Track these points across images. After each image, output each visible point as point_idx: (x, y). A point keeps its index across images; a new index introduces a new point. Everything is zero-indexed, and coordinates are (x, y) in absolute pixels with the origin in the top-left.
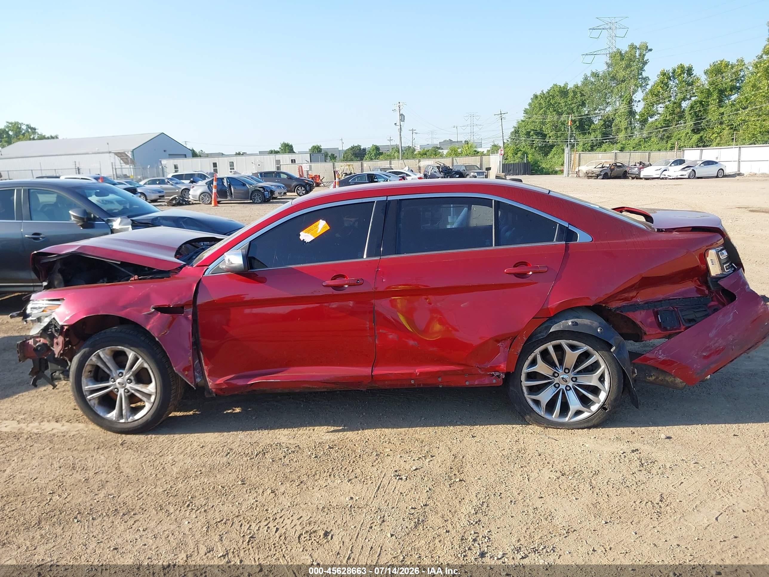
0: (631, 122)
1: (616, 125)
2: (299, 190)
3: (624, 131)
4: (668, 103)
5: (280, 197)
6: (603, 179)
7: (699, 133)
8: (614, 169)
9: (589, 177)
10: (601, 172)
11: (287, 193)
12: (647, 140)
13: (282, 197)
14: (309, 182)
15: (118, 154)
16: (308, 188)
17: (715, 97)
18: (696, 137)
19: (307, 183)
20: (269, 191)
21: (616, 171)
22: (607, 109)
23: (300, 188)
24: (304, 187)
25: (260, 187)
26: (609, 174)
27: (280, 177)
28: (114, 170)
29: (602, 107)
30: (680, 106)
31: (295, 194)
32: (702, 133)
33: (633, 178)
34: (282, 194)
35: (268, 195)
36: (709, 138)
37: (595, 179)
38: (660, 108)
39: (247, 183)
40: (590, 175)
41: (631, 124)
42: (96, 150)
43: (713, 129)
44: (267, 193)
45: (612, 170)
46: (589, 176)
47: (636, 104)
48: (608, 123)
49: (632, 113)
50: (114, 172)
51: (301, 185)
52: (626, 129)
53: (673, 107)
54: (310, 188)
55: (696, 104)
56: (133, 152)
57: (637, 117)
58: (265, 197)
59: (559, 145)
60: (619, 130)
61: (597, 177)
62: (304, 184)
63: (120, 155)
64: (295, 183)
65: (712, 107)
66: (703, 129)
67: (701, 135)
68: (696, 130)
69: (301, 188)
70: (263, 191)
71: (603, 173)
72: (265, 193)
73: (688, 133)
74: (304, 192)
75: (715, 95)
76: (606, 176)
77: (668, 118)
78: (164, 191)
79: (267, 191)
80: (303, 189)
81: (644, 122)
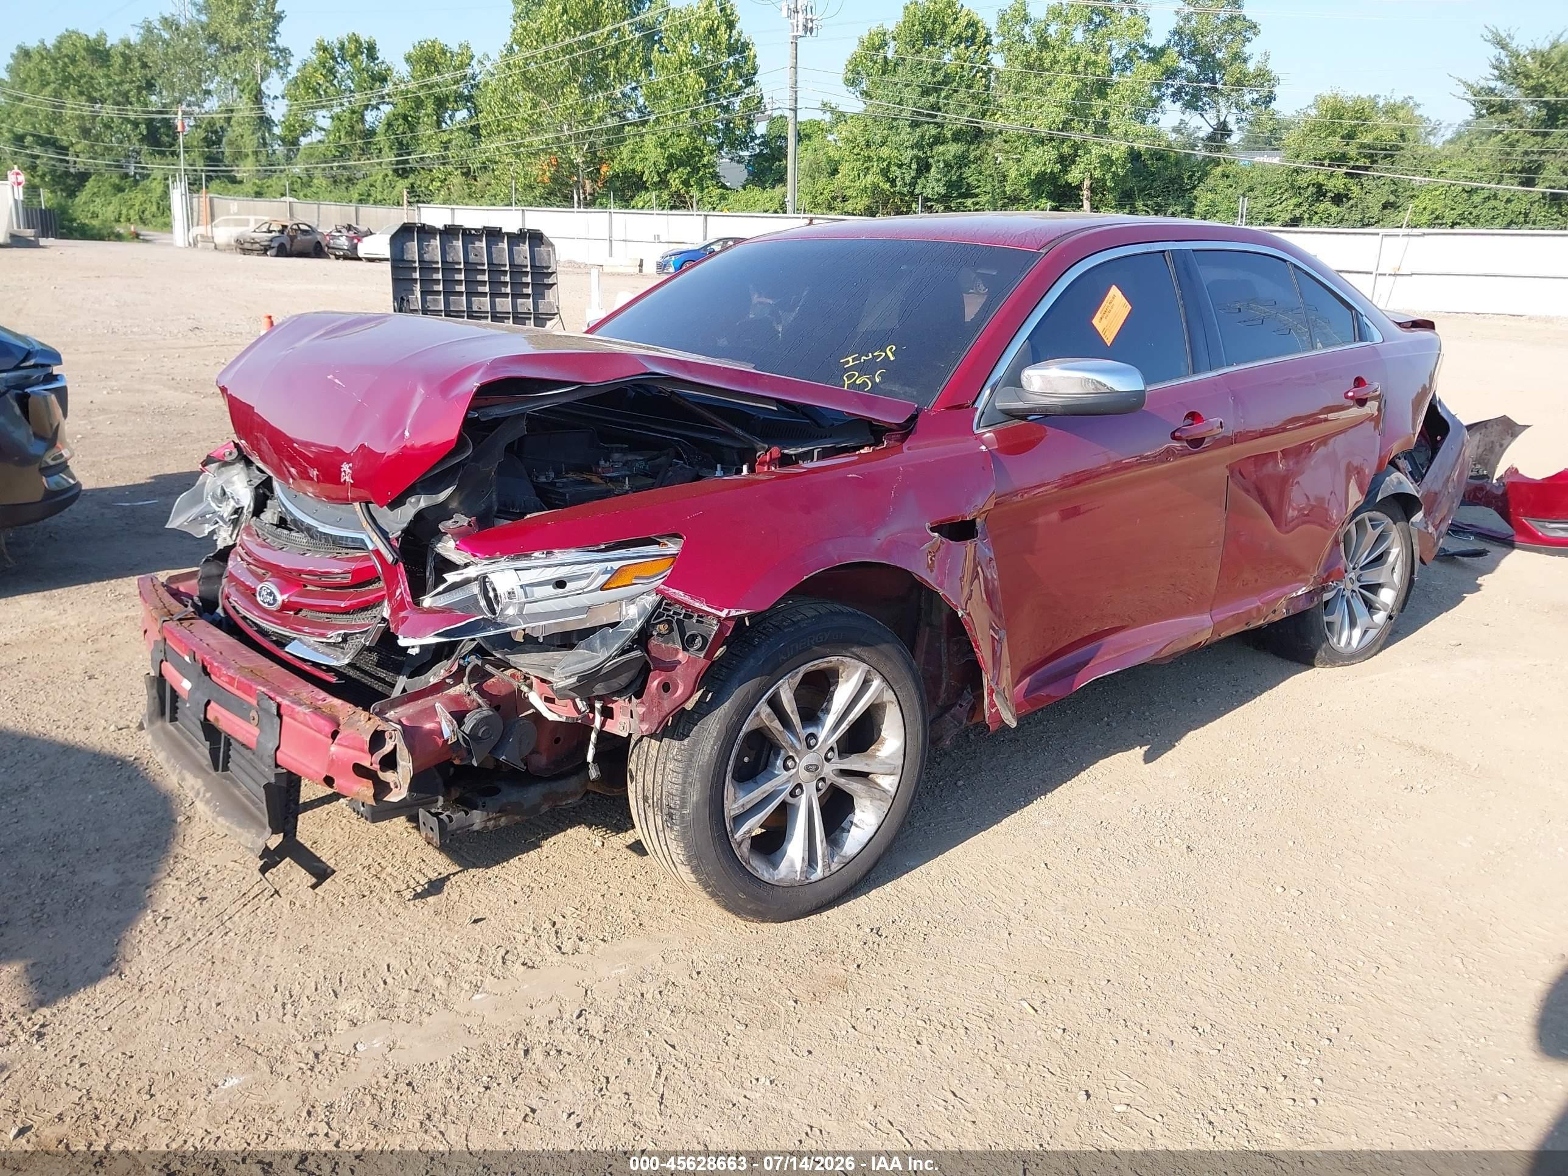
0: (264, 139)
1: (231, 143)
3: (251, 159)
4: (338, 110)
6: (277, 256)
7: (407, 177)
8: (295, 237)
9: (245, 251)
10: (271, 241)
12: (307, 182)
17: (429, 111)
18: (402, 185)
21: (301, 241)
22: (207, 105)
26: (288, 247)
29: (193, 99)
30: (362, 119)
32: (412, 178)
33: (338, 257)
36: (427, 188)
37: (258, 255)
38: (323, 118)
40: (247, 246)
41: (265, 145)
43: (431, 171)
45: (292, 238)
46: (245, 247)
47: (270, 103)
48: (213, 136)
49: (265, 122)
52: (256, 153)
53: (351, 119)
55: (397, 119)
57: (277, 131)
59: (101, 175)
60: (239, 156)
61: (265, 250)
65: (425, 130)
66: (413, 170)
67: (410, 180)
68: (402, 171)
71: (275, 244)
73: (387, 175)
75: (430, 107)
76: (283, 251)
77: (343, 142)
81: (292, 143)
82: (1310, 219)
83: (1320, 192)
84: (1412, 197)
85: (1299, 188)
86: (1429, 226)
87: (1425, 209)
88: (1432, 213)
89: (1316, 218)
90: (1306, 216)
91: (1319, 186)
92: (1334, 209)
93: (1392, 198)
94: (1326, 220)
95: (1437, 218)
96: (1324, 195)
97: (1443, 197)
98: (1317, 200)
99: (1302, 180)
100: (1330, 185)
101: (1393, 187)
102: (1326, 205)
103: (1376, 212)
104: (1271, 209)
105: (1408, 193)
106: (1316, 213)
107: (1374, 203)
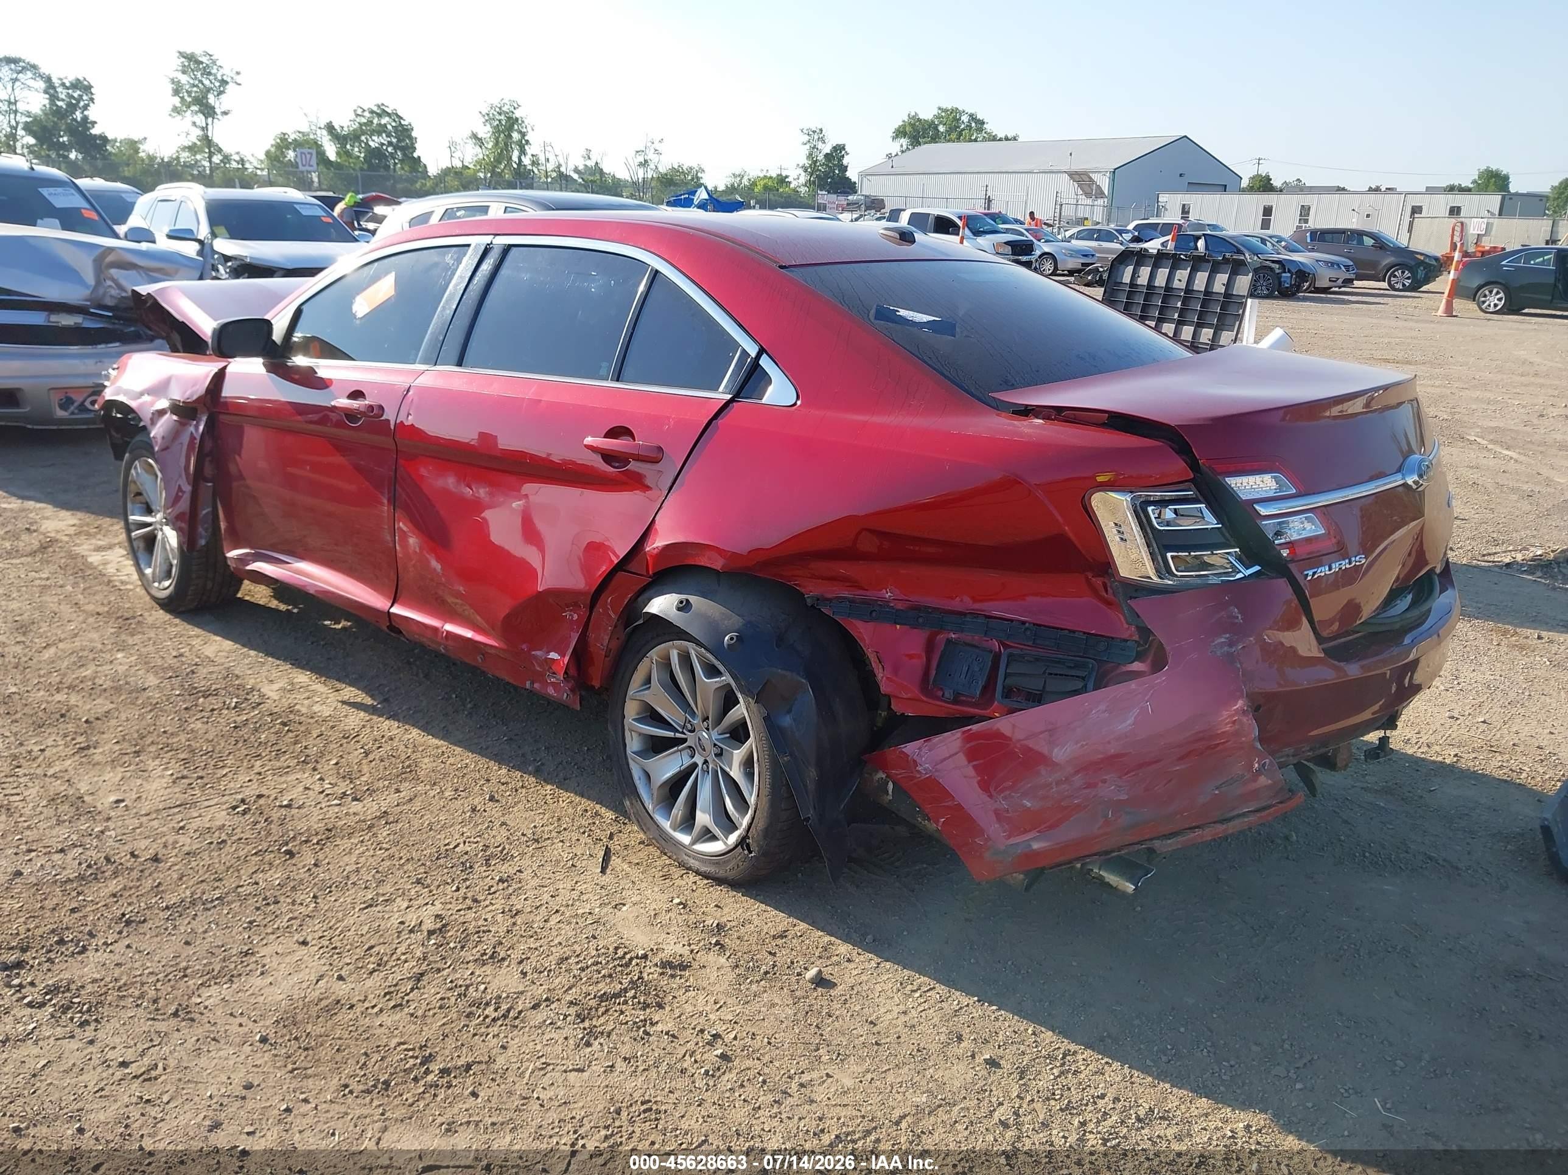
2: (1395, 276)
5: (1337, 289)
11: (1355, 282)
13: (1343, 289)
14: (1427, 260)
15: (1073, 175)
16: (1421, 273)
19: (1422, 262)
20: (1294, 271)
23: (1398, 273)
24: (1410, 269)
25: (1273, 262)
27: (1361, 242)
28: (1058, 207)
31: (1385, 285)
34: (1340, 282)
35: (1289, 281)
39: (1249, 250)
42: (1047, 167)
44: (1289, 275)
50: (1058, 211)
51: (1403, 266)
54: (1426, 274)
56: (1114, 172)
58: (1280, 283)
62: (1413, 263)
63: (1076, 177)
64: (1389, 260)
69: (1403, 272)
70: (1277, 271)
72: (1284, 275)
74: (1407, 282)
78: (1097, 255)
79: (1289, 271)
80: (1407, 274)
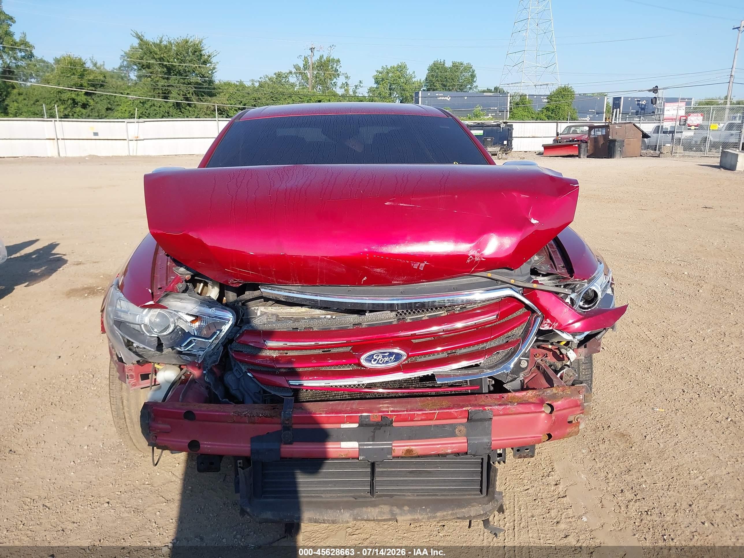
82: (73, 115)
83: (75, 103)
84: (118, 105)
85: (64, 100)
86: (129, 118)
87: (125, 110)
88: (129, 113)
89: (75, 115)
90: (70, 114)
91: (73, 100)
92: (84, 111)
93: (110, 106)
94: (80, 116)
95: (132, 114)
96: (77, 104)
97: (132, 105)
98: (74, 107)
99: (65, 96)
100: (78, 99)
101: (108, 101)
102: (78, 109)
103: (103, 112)
104: (51, 111)
105: (116, 103)
106: (75, 113)
107: (102, 106)
